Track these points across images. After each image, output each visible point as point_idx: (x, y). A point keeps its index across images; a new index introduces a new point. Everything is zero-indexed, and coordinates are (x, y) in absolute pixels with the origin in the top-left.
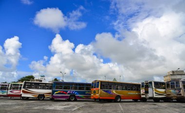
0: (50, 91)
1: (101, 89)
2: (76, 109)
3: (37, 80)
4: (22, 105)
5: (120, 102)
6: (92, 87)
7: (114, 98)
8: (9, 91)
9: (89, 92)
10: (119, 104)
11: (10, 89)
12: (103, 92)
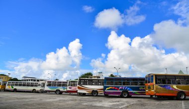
0: (102, 87)
1: (156, 83)
2: (124, 106)
3: (95, 77)
4: (76, 100)
5: (184, 99)
6: (146, 82)
7: (175, 95)
8: (68, 87)
9: (143, 87)
10: (183, 102)
11: (69, 86)
12: (159, 87)
